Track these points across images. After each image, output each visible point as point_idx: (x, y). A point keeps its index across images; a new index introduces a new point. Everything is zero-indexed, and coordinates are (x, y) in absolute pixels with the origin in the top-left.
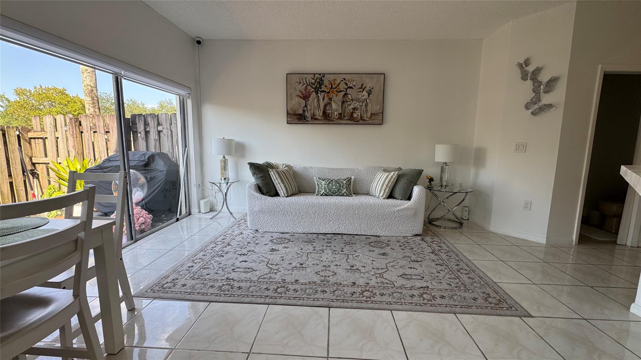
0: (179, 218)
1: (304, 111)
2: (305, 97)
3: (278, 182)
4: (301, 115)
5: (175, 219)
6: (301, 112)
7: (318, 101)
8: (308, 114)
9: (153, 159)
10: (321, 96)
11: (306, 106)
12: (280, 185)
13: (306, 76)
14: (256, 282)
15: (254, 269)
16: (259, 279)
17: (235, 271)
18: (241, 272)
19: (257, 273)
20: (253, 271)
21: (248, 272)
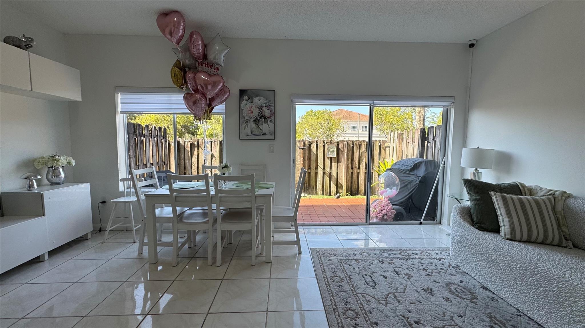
0: (422, 223)
3: (501, 214)
5: (419, 222)
9: (419, 166)
12: (503, 219)
14: (355, 293)
15: (376, 287)
16: (362, 294)
17: (365, 276)
18: (365, 280)
19: (370, 290)
20: (372, 287)
21: (368, 284)
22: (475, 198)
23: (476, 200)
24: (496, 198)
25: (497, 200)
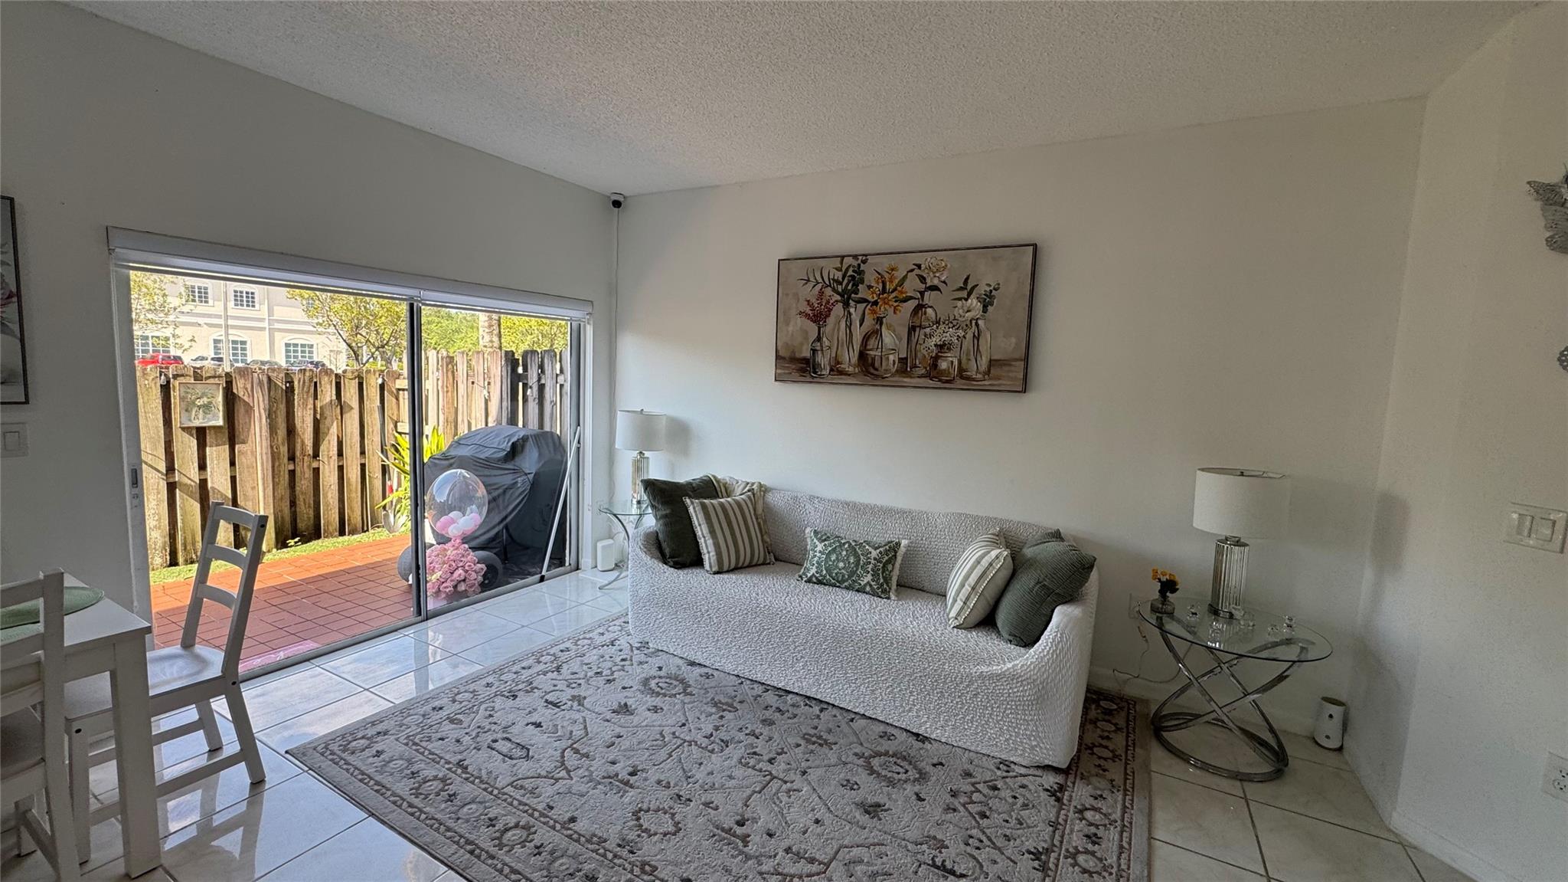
0: (546, 577)
1: (814, 351)
2: (819, 317)
3: (702, 534)
4: (806, 361)
5: (538, 577)
6: (806, 353)
7: (849, 326)
8: (823, 360)
9: (523, 447)
10: (856, 312)
11: (819, 339)
12: (705, 541)
13: (822, 262)
14: (496, 792)
15: (530, 754)
16: (511, 784)
17: (495, 745)
18: (499, 753)
19: (524, 767)
20: (524, 758)
21: (511, 758)
22: (664, 512)
23: (665, 516)
24: (694, 508)
25: (695, 512)
